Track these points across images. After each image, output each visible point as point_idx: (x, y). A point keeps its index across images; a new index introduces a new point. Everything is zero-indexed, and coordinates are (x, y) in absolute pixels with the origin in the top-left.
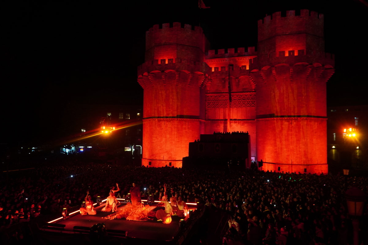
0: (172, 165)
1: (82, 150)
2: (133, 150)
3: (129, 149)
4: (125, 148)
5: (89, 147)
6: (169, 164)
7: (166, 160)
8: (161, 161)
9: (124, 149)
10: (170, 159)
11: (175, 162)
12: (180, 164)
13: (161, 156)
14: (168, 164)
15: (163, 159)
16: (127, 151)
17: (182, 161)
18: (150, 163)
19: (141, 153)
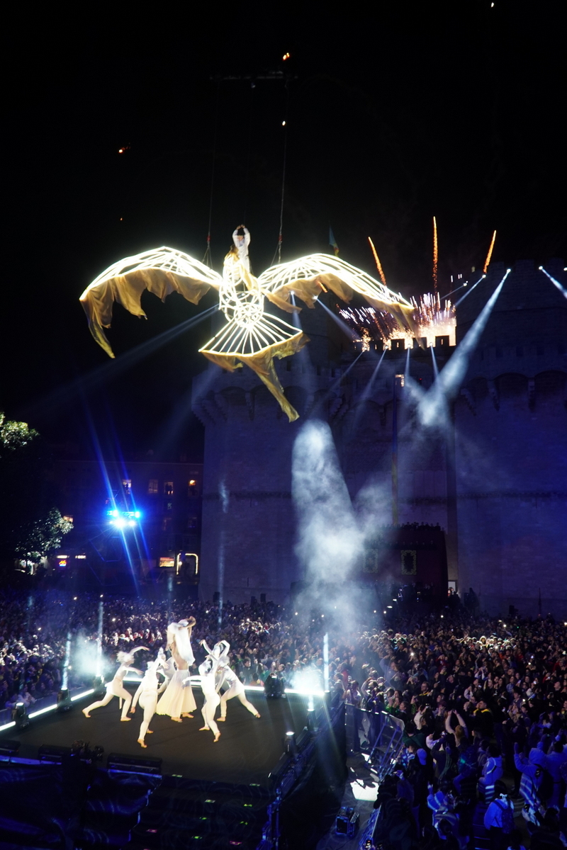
0: (268, 600)
1: (63, 564)
2: (180, 564)
3: (169, 561)
4: (162, 559)
5: (80, 557)
6: (260, 597)
7: (254, 587)
8: (243, 590)
9: (158, 562)
10: (263, 586)
11: (273, 592)
12: (285, 597)
13: (243, 579)
14: (257, 596)
15: (246, 587)
16: (165, 565)
18: (217, 595)
19: (197, 572)
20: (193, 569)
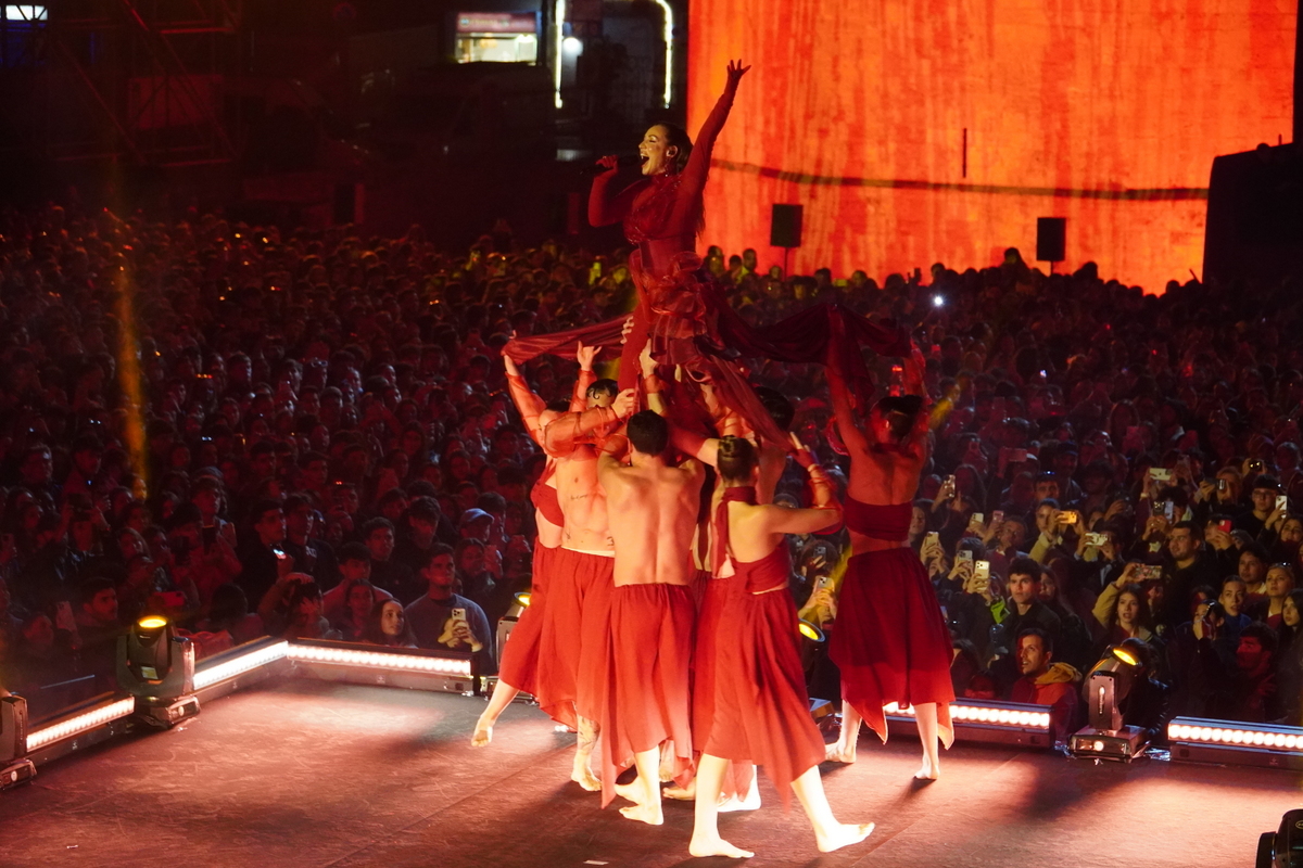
0: (1074, 259)
2: (569, 48)
3: (504, 36)
4: (466, 21)
5: (28, 12)
6: (1033, 238)
7: (999, 177)
8: (930, 195)
9: (448, 36)
10: (1049, 179)
11: (1105, 206)
12: (1176, 237)
13: (929, 137)
14: (1019, 233)
15: (954, 177)
16: (488, 57)
17: (1201, 207)
18: (786, 224)
19: (667, 96)
20: (650, 78)
